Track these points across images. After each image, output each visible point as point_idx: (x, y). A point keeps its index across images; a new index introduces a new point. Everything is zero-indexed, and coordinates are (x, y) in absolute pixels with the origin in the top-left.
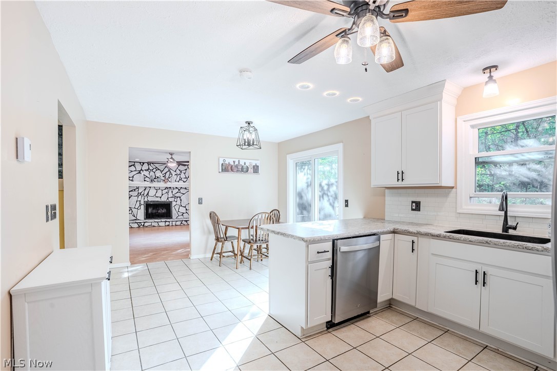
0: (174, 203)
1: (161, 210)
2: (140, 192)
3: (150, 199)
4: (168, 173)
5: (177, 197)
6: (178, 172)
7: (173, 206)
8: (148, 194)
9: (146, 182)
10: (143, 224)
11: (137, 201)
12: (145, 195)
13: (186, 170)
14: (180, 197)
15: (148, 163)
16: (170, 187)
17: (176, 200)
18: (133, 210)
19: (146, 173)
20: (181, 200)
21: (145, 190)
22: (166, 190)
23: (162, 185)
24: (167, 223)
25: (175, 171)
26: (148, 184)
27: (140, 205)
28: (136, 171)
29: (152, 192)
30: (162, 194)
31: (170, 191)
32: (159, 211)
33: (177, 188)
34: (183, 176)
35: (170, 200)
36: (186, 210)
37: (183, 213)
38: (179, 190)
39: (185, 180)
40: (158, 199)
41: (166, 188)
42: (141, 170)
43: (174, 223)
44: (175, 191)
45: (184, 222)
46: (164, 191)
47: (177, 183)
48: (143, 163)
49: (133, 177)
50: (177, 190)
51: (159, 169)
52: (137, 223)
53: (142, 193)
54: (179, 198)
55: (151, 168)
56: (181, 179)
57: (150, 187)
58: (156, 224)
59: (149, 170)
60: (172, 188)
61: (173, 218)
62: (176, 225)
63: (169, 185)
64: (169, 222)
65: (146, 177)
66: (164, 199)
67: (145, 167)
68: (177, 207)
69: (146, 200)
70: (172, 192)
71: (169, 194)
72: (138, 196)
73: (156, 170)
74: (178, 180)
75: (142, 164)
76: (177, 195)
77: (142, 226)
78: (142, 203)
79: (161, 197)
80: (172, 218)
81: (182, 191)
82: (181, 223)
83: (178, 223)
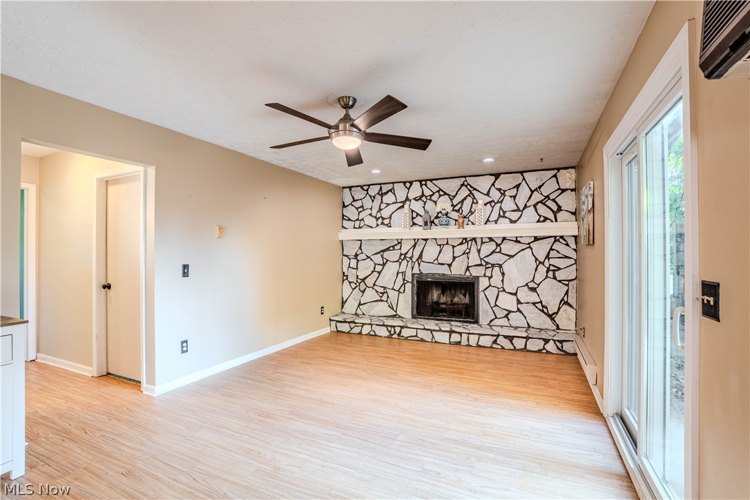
0: (483, 283)
1: (461, 296)
2: (403, 251)
3: (426, 269)
4: (469, 200)
5: (493, 266)
6: (495, 195)
7: (481, 288)
8: (421, 256)
9: (416, 228)
10: (398, 330)
11: (398, 273)
12: (414, 260)
13: (518, 186)
14: (500, 266)
15: (420, 181)
16: (474, 239)
17: (488, 274)
18: (391, 293)
19: (417, 206)
20: (503, 274)
21: (414, 246)
22: (464, 247)
23: (453, 232)
24: (455, 338)
25: (488, 194)
26: (419, 232)
27: (404, 284)
28: (396, 203)
29: (431, 252)
30: (454, 258)
31: (474, 249)
32: (456, 300)
33: (491, 239)
34: (508, 204)
35: (475, 272)
36: (519, 302)
37: (510, 312)
38: (498, 245)
39: (515, 216)
40: (444, 270)
41: (465, 240)
42: (407, 199)
43: (473, 340)
44: (487, 248)
45: (501, 340)
46: (459, 250)
47: (491, 226)
48: (411, 183)
49: (390, 218)
50: (492, 246)
51: (445, 194)
52: (387, 326)
53: (409, 255)
54: (496, 269)
55: (427, 193)
56: (502, 215)
57: (426, 240)
58: (426, 336)
59: (424, 199)
60: (479, 242)
61: (481, 321)
62: (478, 346)
63: (469, 231)
64: (460, 334)
65: (418, 214)
66: (458, 270)
67: (416, 190)
68: (491, 294)
69: (416, 271)
70: (479, 251)
71: (471, 256)
72: (399, 261)
73: (440, 196)
74: (494, 217)
75: (408, 185)
76: (492, 260)
77: (395, 336)
78: (409, 277)
79: (450, 265)
80: (477, 322)
81: (508, 248)
82: (495, 342)
83: (485, 341)
